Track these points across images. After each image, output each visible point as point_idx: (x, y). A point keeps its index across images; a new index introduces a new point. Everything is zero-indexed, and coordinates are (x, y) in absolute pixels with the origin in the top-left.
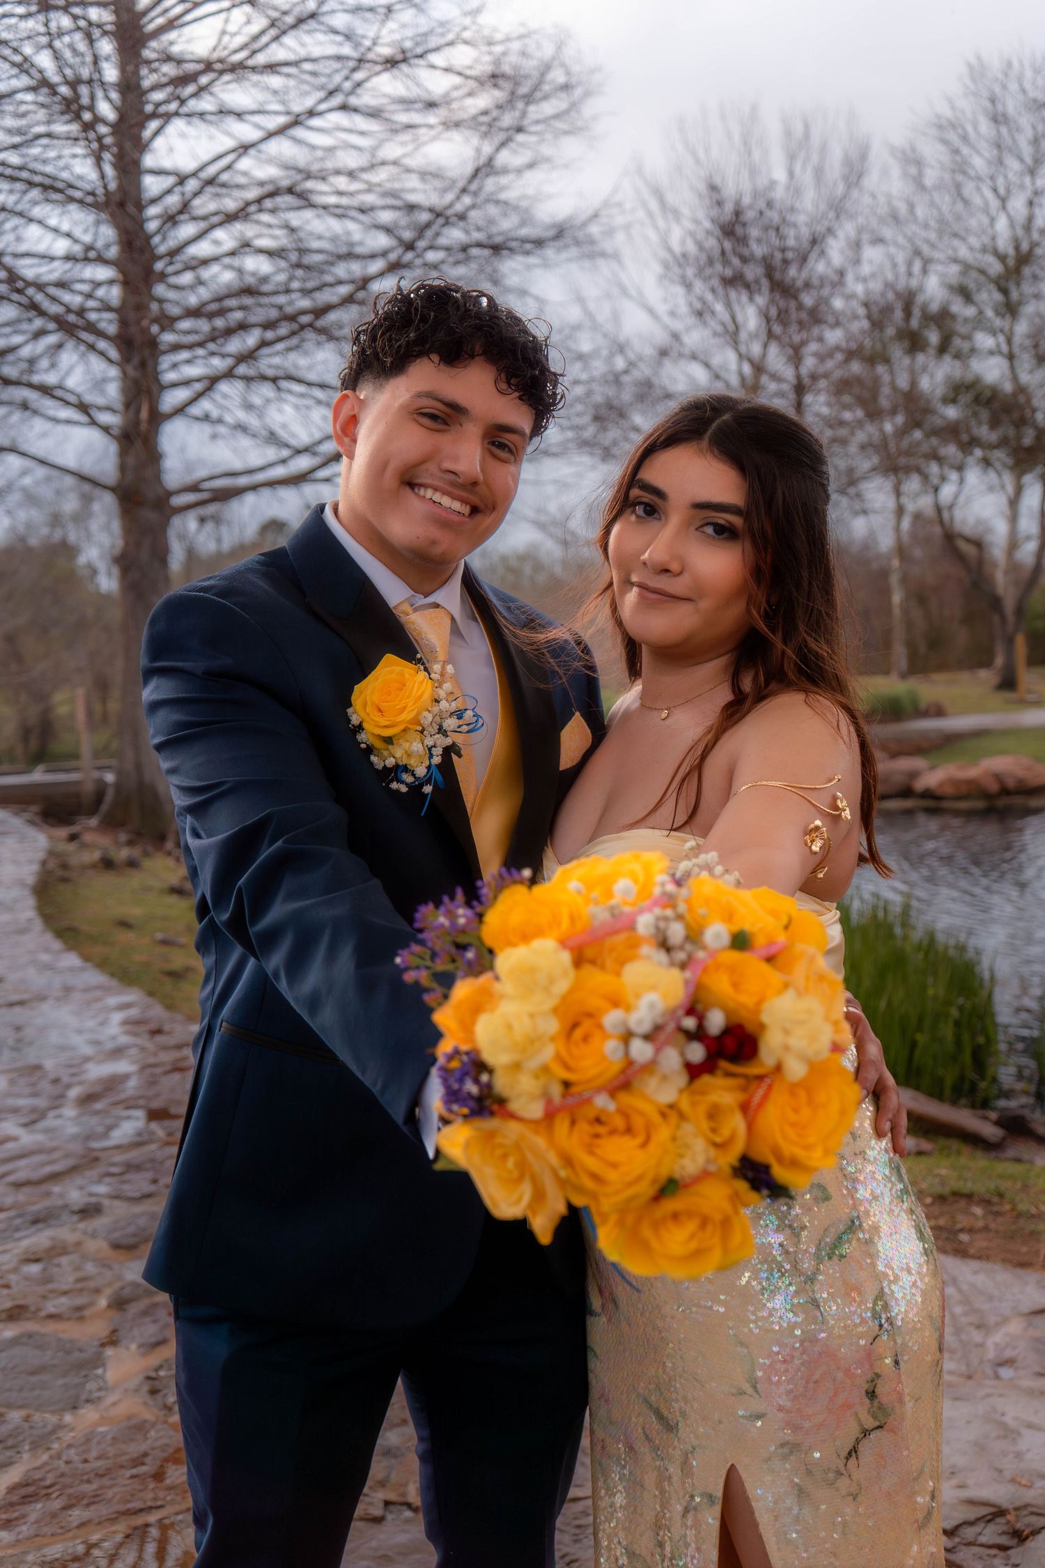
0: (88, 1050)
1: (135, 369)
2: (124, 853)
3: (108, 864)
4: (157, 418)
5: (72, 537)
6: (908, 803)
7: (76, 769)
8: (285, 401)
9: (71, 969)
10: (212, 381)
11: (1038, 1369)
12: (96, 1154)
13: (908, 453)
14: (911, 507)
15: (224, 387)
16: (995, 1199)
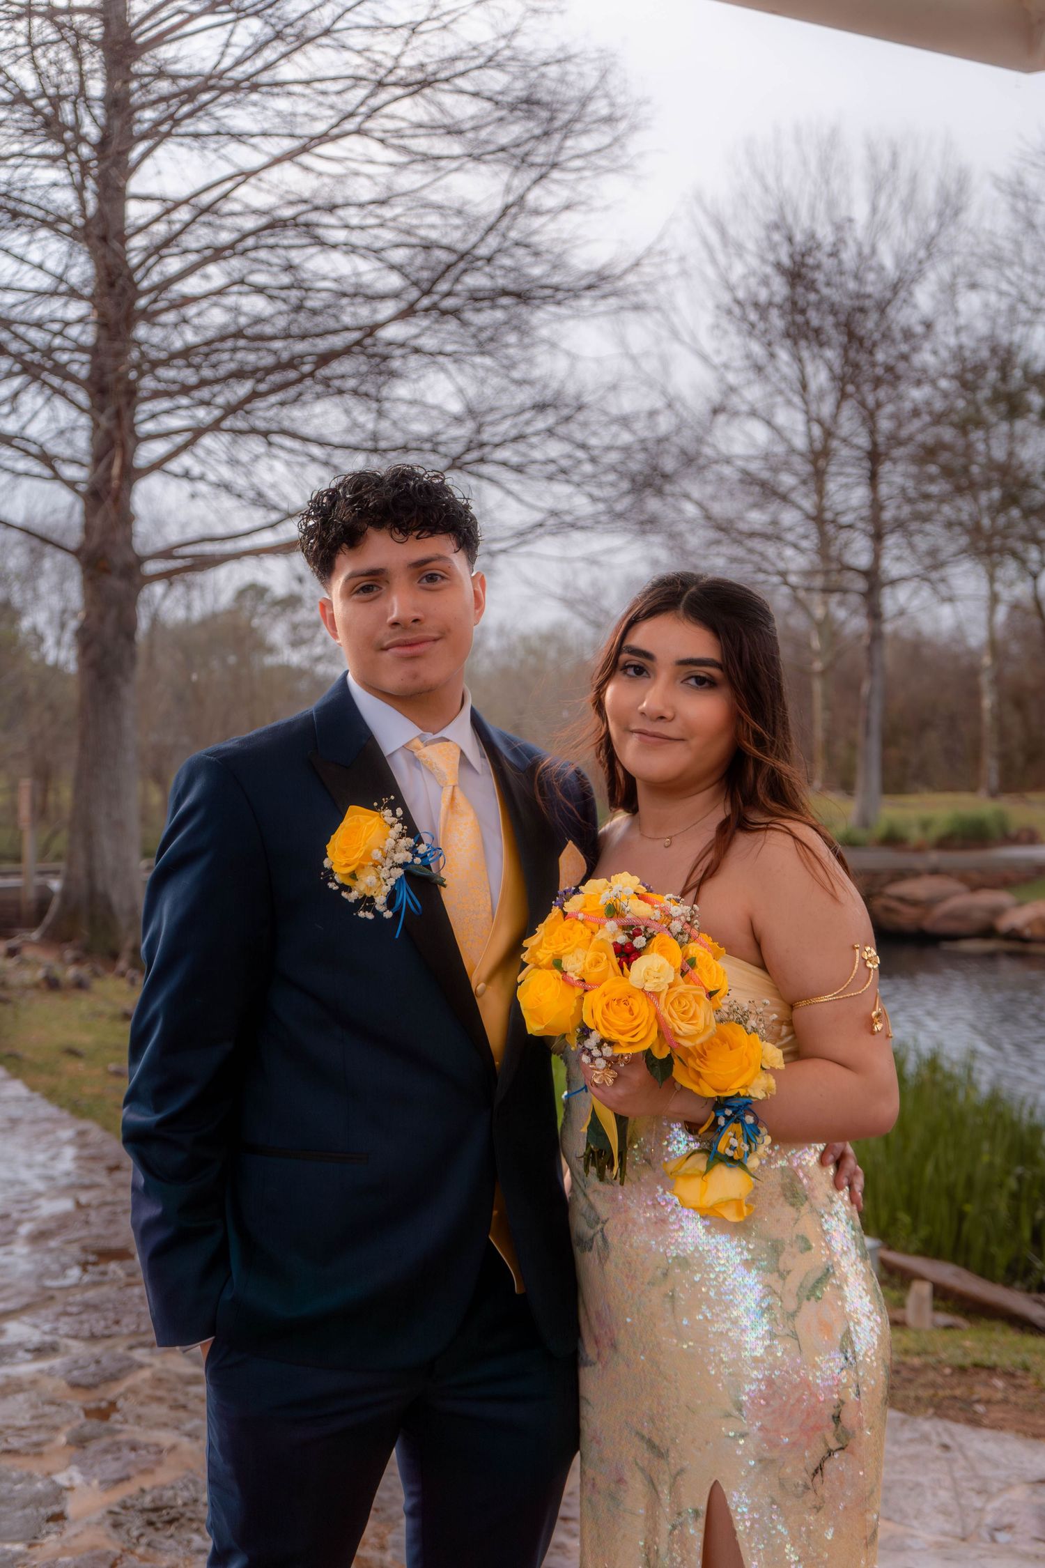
0: (39, 1186)
1: (109, 419)
2: (71, 972)
3: (52, 984)
4: (131, 474)
5: (17, 599)
6: (989, 945)
7: (18, 874)
8: (275, 457)
9: (18, 1099)
10: (198, 432)
11: (1036, 1534)
12: (50, 1293)
13: (1004, 534)
14: (1006, 594)
15: (207, 441)
16: (1019, 1373)
